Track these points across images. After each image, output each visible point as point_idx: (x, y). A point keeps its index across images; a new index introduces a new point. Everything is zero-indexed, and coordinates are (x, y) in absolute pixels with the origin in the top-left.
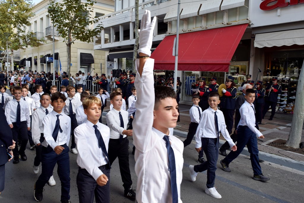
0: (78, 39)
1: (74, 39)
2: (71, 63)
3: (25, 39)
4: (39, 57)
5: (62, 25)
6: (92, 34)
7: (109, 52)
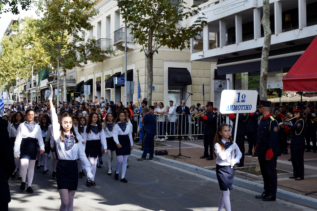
0: (164, 45)
1: (159, 45)
2: (153, 85)
3: (83, 50)
4: (103, 78)
5: (139, 24)
6: (187, 35)
7: (217, 64)
